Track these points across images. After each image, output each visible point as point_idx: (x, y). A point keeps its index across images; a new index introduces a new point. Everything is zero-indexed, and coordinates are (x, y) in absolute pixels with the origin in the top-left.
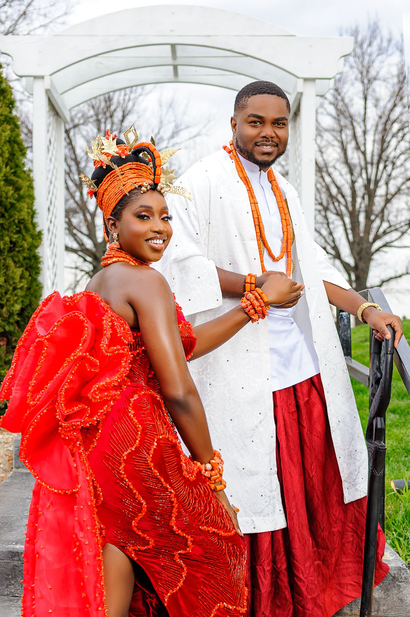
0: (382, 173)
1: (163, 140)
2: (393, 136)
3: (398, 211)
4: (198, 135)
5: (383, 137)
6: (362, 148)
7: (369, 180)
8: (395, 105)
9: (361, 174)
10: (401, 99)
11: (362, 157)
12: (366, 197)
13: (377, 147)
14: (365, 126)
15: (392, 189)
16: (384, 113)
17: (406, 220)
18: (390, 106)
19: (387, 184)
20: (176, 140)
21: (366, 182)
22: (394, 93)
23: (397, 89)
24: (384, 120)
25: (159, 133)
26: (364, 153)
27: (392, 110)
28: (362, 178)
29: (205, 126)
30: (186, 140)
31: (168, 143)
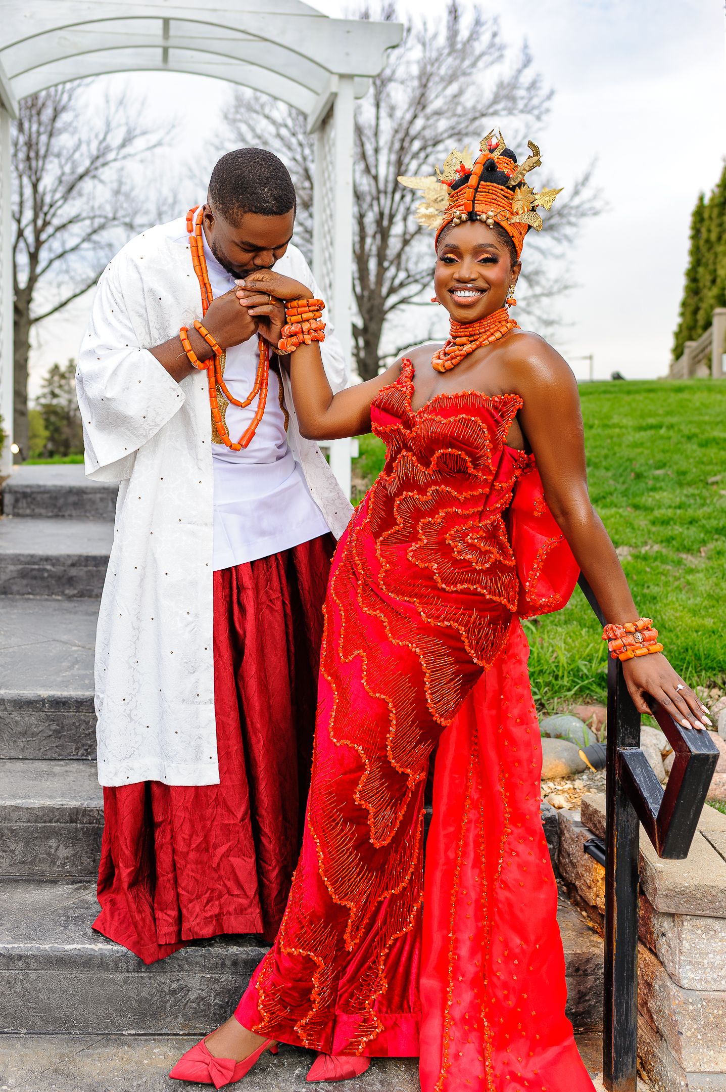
0: (399, 205)
1: (111, 150)
2: (412, 158)
3: (420, 257)
4: (159, 144)
5: (400, 158)
6: (373, 171)
7: (381, 214)
8: (415, 117)
9: (371, 206)
10: (424, 107)
11: (372, 182)
12: (378, 237)
13: (392, 170)
14: (377, 142)
15: (412, 228)
16: (400, 125)
17: (428, 268)
18: (408, 116)
19: (405, 219)
20: (127, 150)
21: (378, 217)
22: (415, 98)
23: (418, 93)
24: (400, 135)
25: (104, 139)
26: (376, 178)
27: (411, 122)
28: (373, 211)
29: (168, 133)
30: (143, 151)
31: (118, 154)
